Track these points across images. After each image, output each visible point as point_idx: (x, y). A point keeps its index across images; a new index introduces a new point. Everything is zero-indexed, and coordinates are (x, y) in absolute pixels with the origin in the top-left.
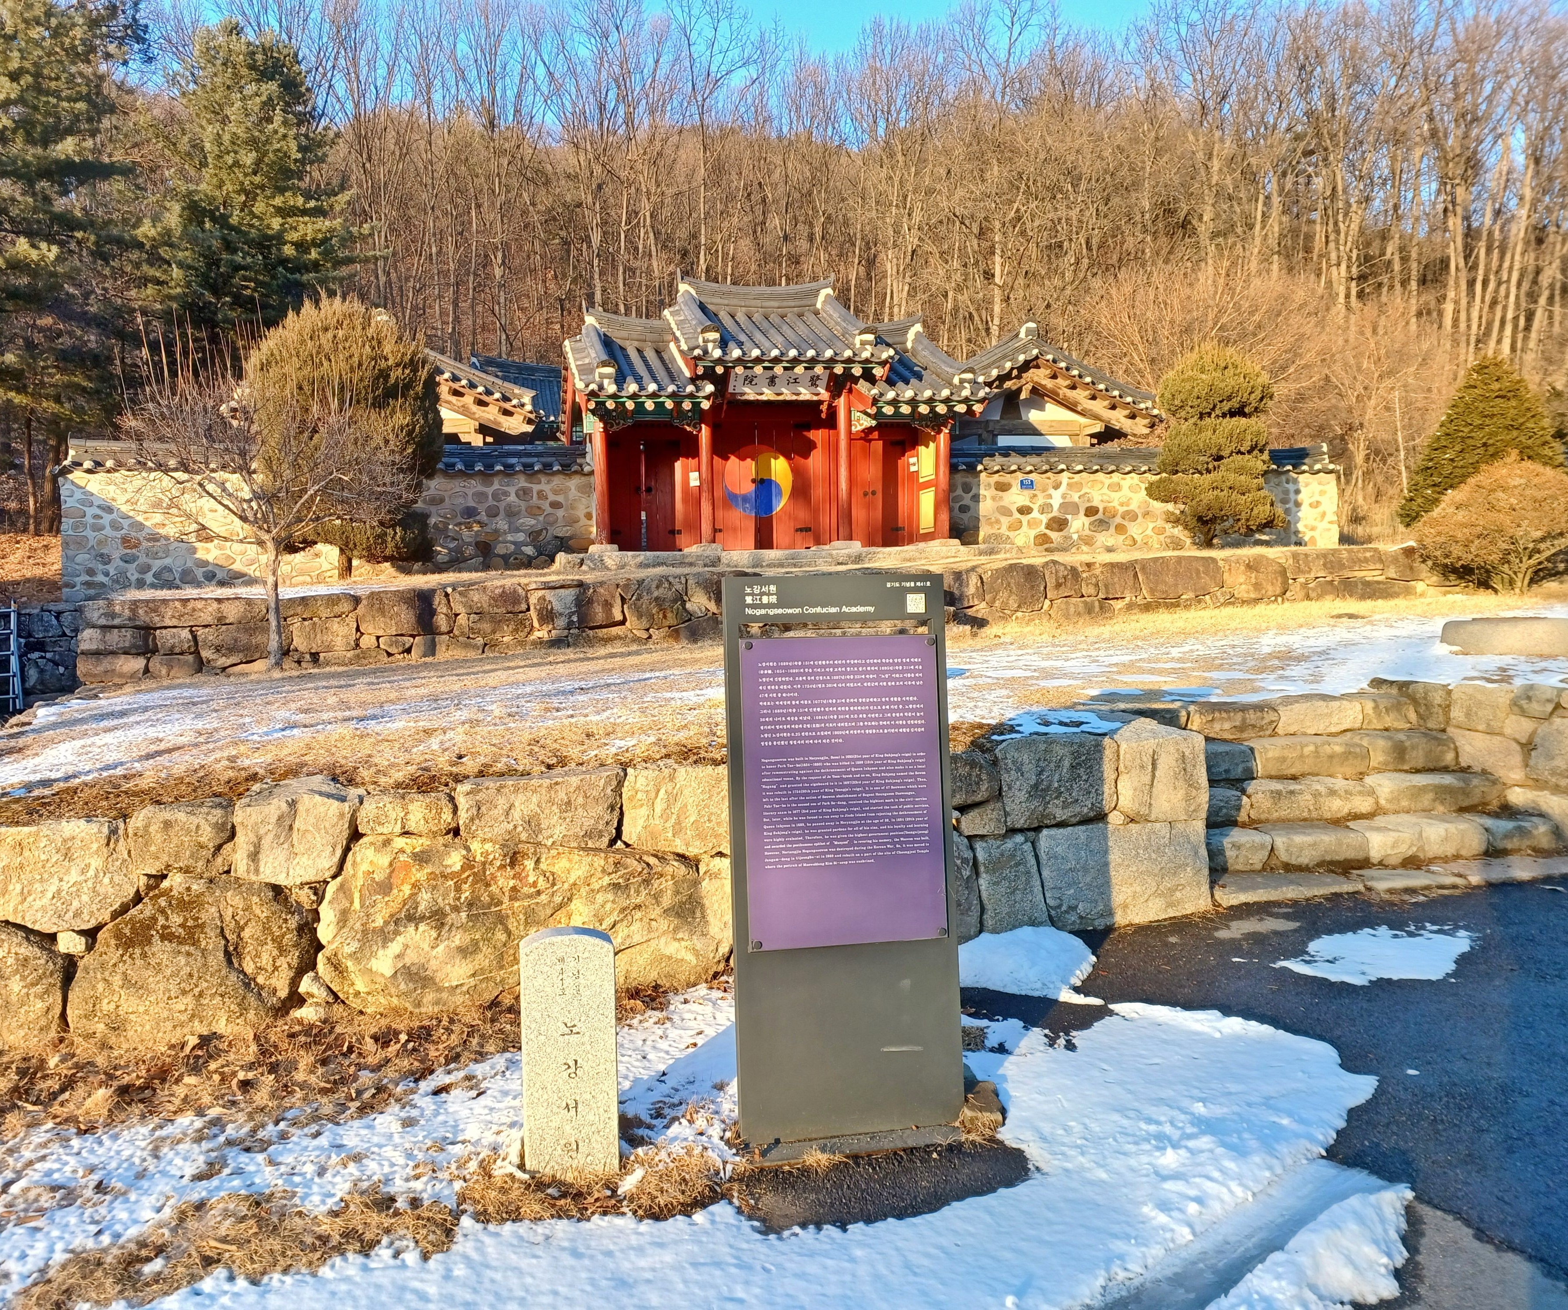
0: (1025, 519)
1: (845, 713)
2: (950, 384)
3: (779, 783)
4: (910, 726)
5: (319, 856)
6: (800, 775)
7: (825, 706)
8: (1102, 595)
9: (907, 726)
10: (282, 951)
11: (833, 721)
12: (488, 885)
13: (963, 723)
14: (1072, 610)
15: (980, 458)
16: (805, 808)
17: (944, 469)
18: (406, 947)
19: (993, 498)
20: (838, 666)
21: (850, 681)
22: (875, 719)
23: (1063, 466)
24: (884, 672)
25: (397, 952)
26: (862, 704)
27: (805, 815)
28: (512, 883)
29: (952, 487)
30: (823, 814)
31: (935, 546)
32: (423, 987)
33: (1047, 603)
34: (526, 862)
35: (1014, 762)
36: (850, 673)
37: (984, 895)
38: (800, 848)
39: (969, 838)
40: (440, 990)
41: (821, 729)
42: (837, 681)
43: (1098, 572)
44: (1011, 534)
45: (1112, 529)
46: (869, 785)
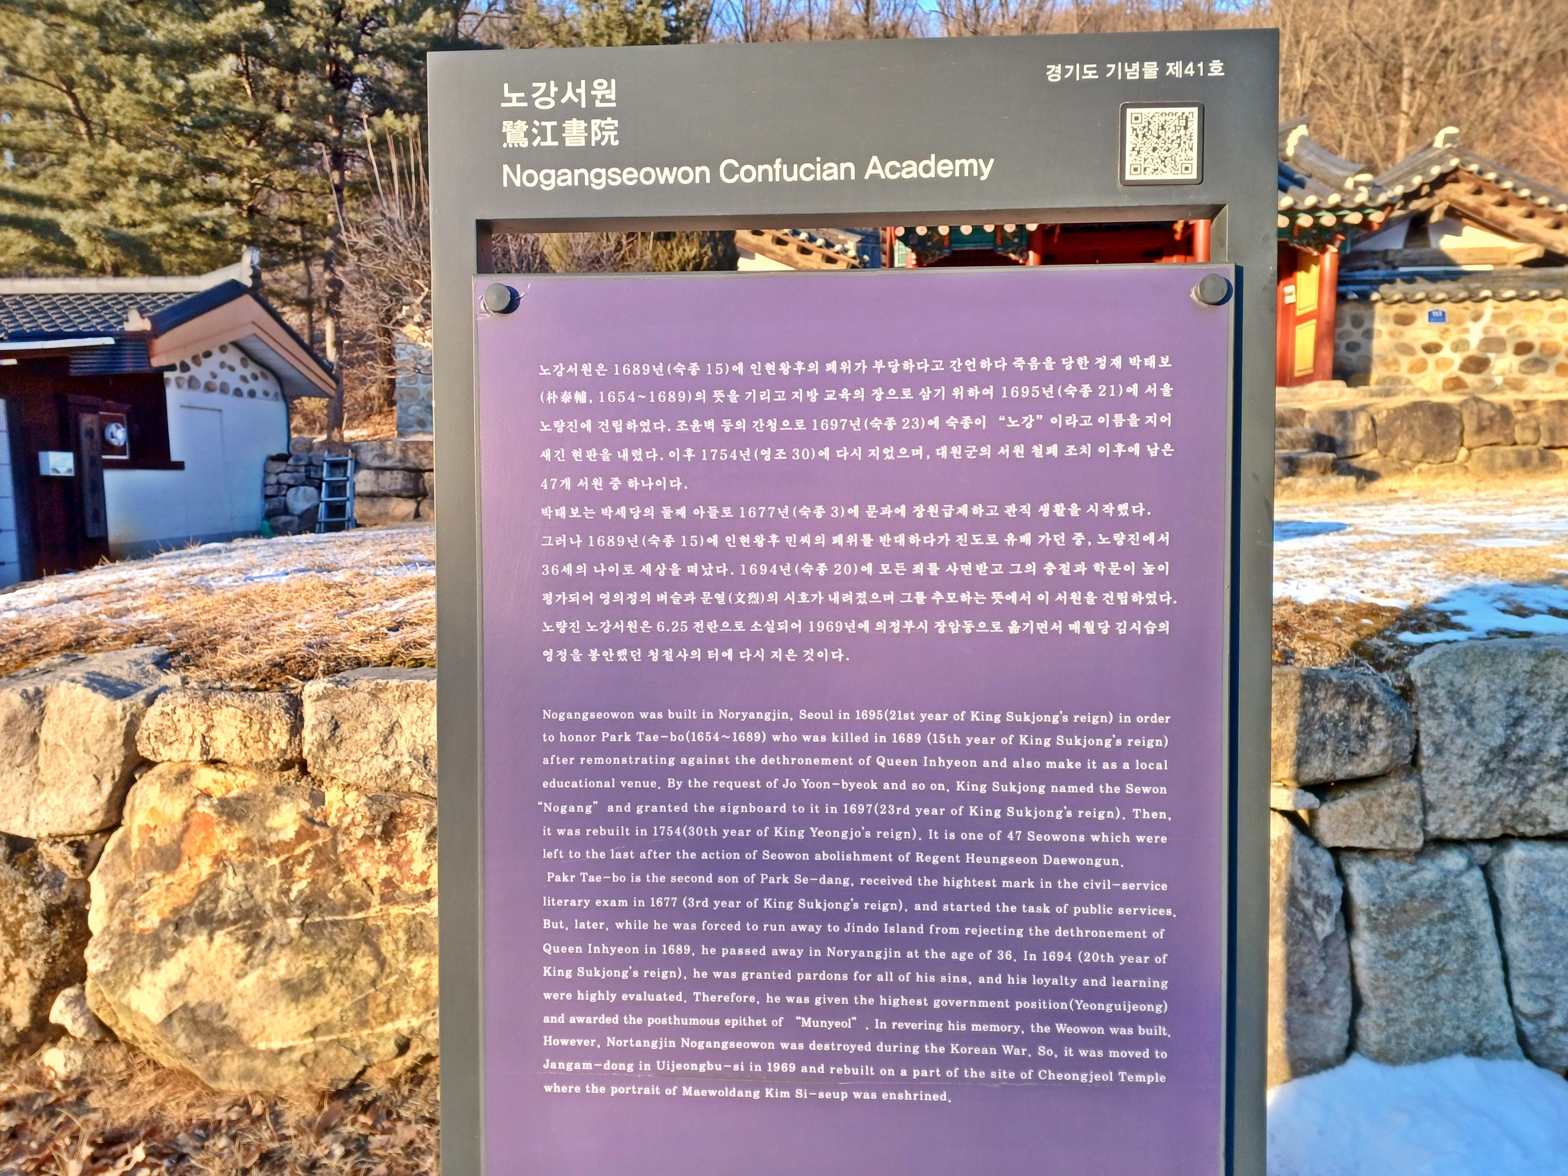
0: (1431, 359)
1: (857, 555)
2: (1340, 189)
3: (607, 797)
4: (1115, 613)
5: (73, 790)
6: (681, 772)
7: (783, 528)
8: (1543, 442)
9: (1097, 612)
10: (19, 950)
11: (811, 583)
12: (340, 872)
13: (1336, 604)
14: (1499, 461)
15: (1375, 284)
16: (699, 891)
17: (1329, 298)
18: (191, 970)
19: (1392, 334)
20: (839, 381)
21: (883, 438)
22: (972, 583)
23: (1486, 293)
24: (1020, 407)
25: (175, 979)
26: (926, 526)
27: (695, 915)
28: (385, 871)
29: (1337, 321)
30: (762, 915)
31: (1313, 388)
32: (221, 1046)
33: (1463, 452)
34: (411, 835)
35: (1453, 695)
36: (884, 410)
37: (1364, 978)
38: (676, 1032)
39: (1335, 851)
40: (251, 1053)
41: (765, 612)
42: (835, 440)
43: (1540, 411)
44: (1412, 377)
45: (1551, 371)
46: (939, 823)
